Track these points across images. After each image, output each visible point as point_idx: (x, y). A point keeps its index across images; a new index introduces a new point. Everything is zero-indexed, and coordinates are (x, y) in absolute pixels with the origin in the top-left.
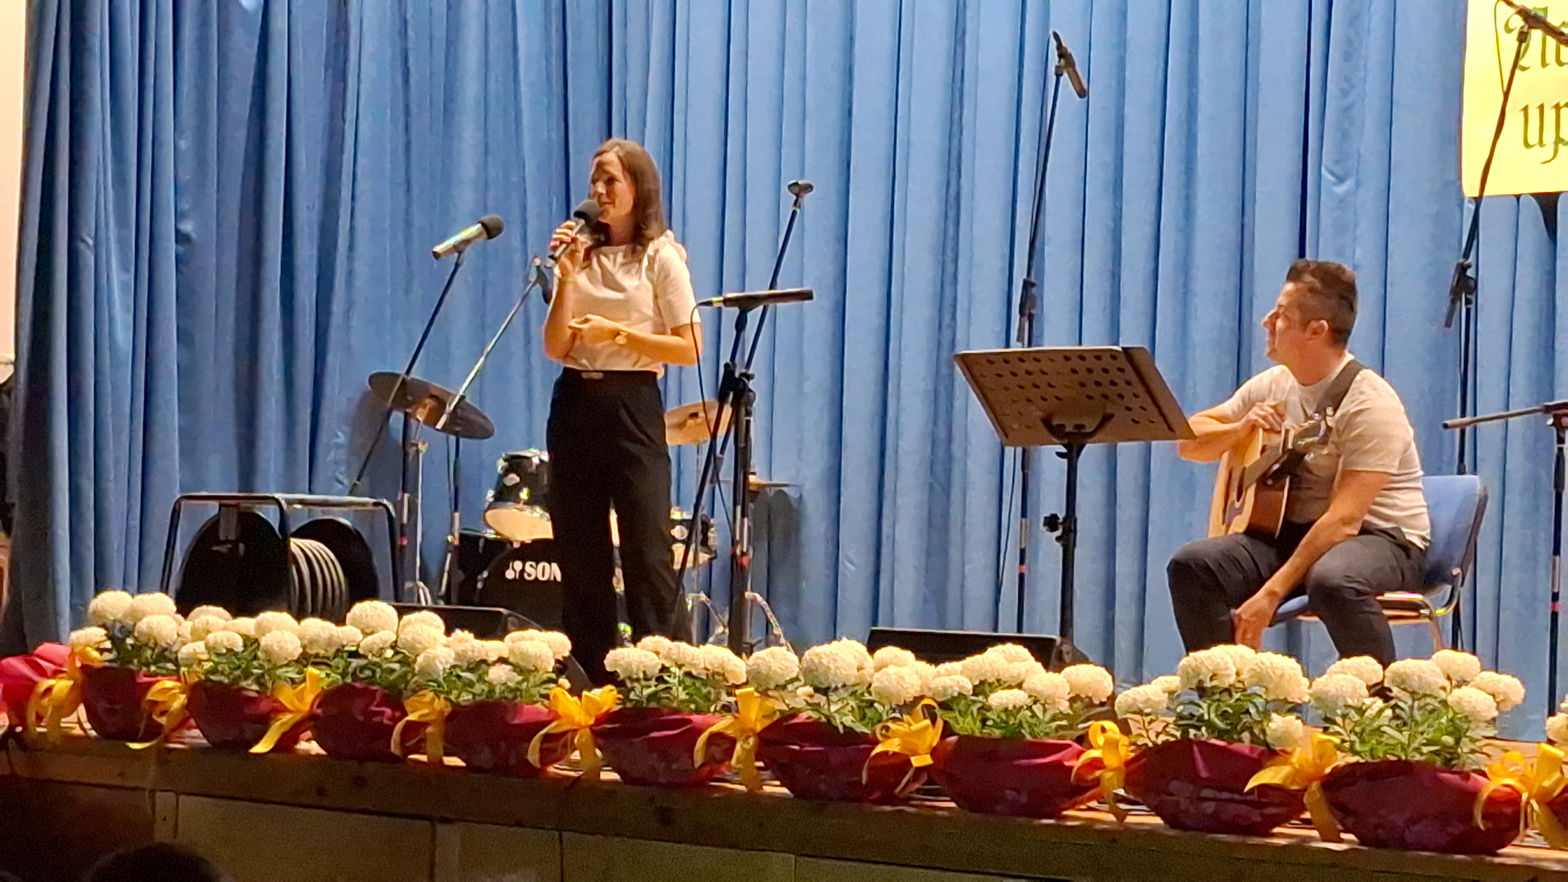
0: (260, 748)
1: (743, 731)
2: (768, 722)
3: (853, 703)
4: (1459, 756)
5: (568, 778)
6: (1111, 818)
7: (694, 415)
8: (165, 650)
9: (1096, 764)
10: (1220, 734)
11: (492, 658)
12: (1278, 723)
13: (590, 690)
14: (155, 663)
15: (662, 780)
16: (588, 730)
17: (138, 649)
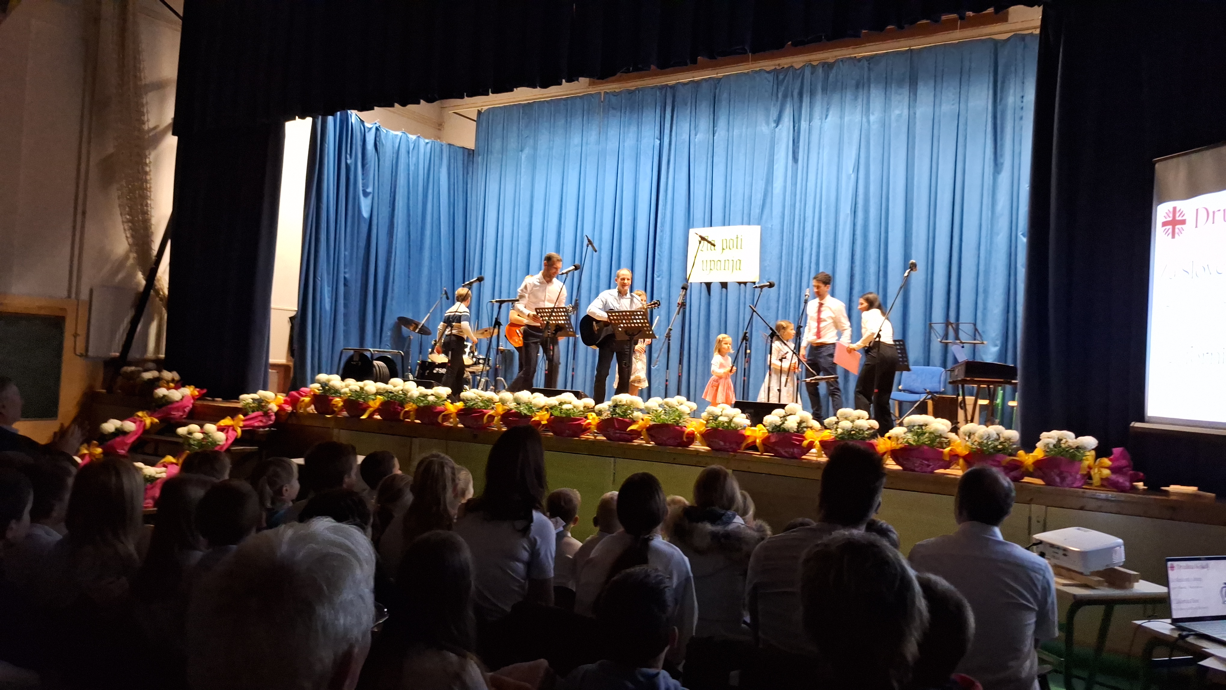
0: (363, 417)
1: (497, 414)
2: (504, 412)
3: (527, 407)
4: (680, 423)
5: (448, 426)
6: (593, 437)
7: (486, 331)
8: (337, 390)
9: (589, 424)
10: (622, 416)
11: (429, 394)
12: (636, 414)
13: (456, 402)
14: (334, 393)
15: (475, 427)
16: (455, 414)
17: (329, 390)
